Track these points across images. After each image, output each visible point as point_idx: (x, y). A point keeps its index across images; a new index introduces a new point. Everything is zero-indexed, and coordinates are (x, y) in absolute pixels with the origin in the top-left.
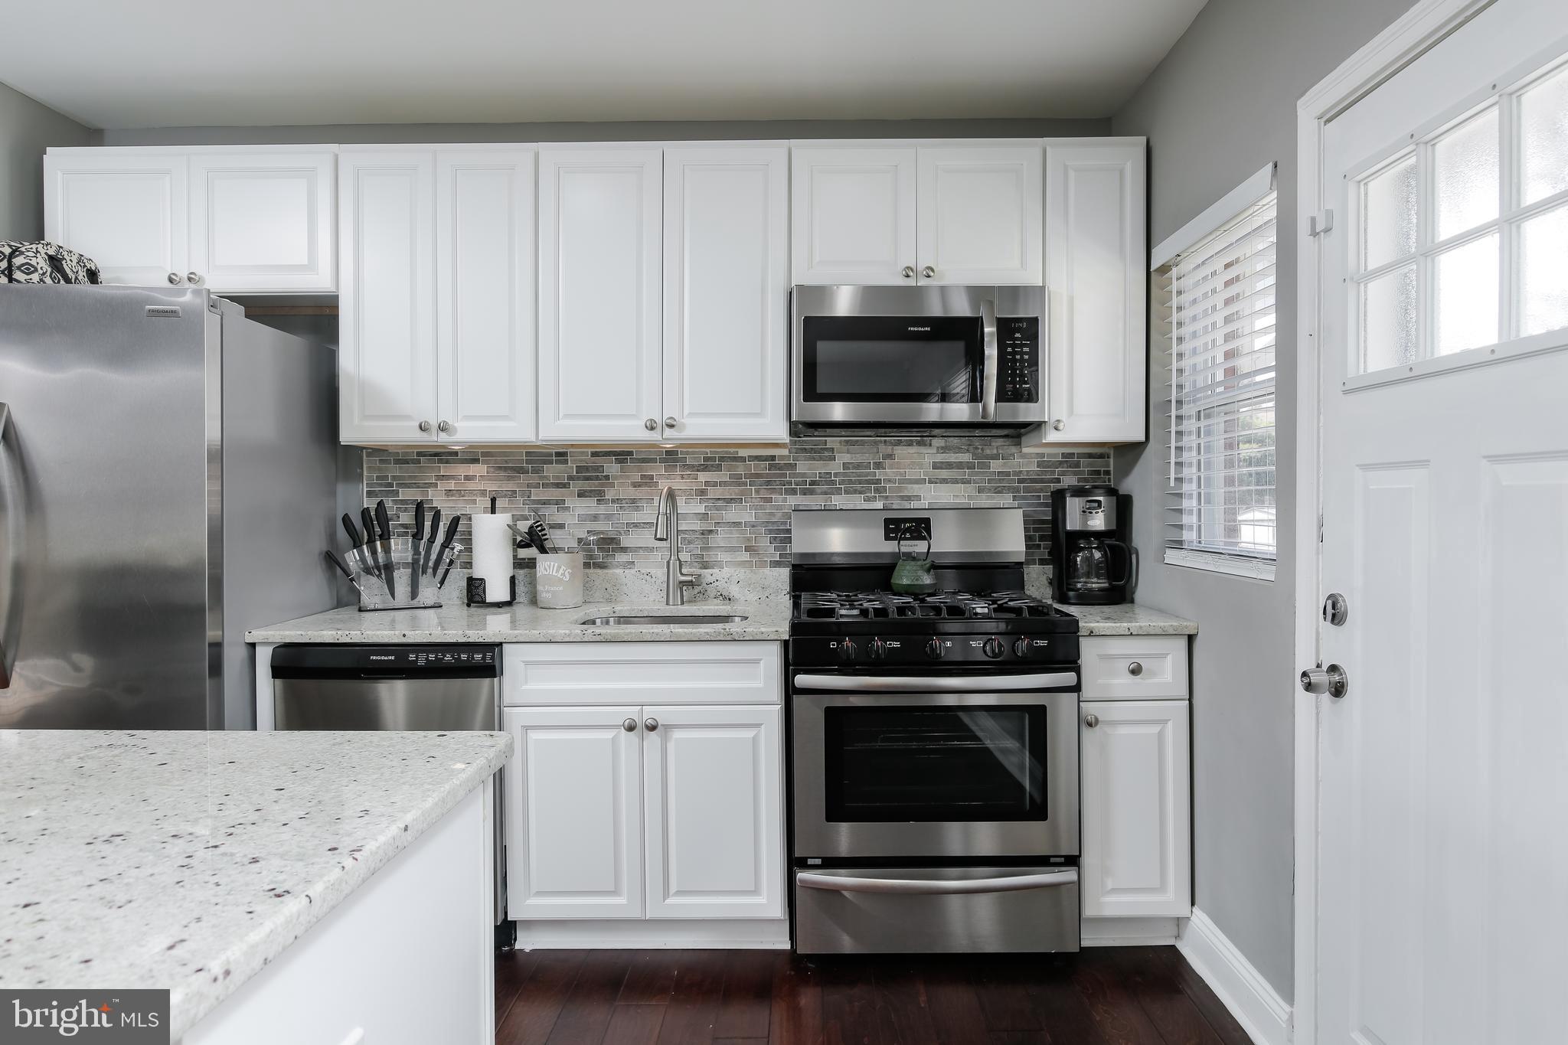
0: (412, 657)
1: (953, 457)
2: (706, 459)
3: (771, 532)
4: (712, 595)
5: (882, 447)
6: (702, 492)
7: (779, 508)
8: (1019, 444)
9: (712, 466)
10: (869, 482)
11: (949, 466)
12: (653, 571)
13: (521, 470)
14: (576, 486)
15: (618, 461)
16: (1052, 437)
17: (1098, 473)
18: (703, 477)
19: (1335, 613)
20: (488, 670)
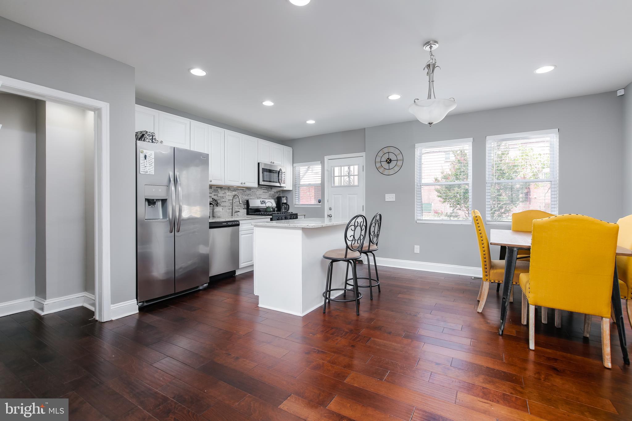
0: (229, 223)
1: (266, 190)
7: (245, 198)
15: (221, 189)
16: (285, 189)
17: (280, 194)
18: (233, 193)
19: (330, 209)
20: (238, 225)
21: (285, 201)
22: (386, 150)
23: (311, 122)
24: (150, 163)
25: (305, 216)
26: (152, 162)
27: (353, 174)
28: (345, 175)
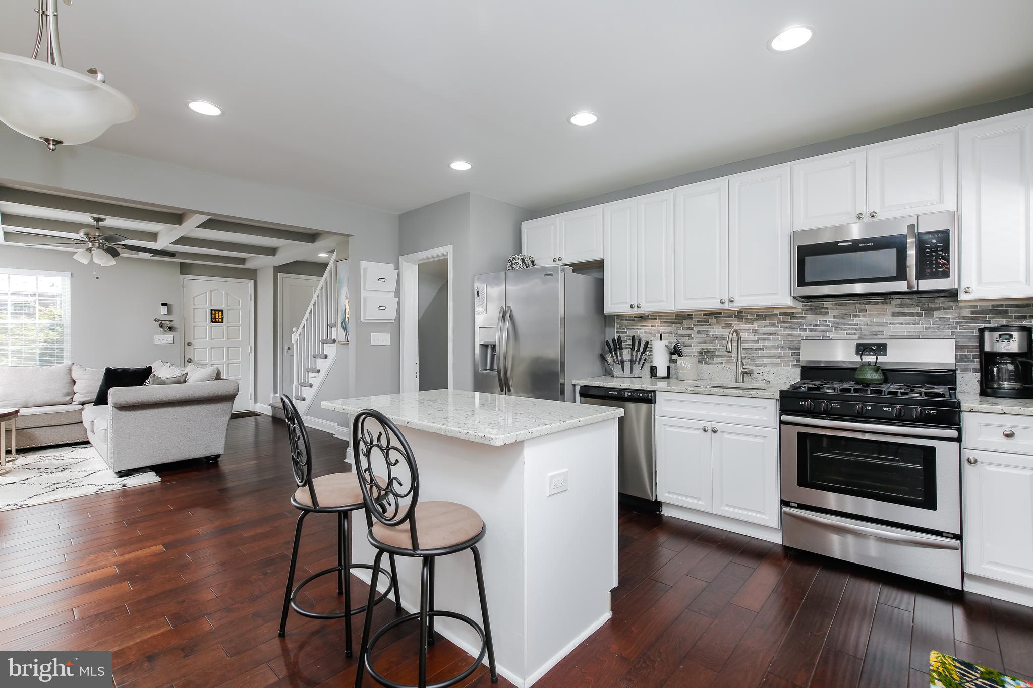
0: (623, 393)
2: (758, 315)
3: (791, 350)
4: (760, 379)
5: (857, 306)
6: (756, 331)
9: (761, 318)
10: (850, 325)
11: (904, 315)
13: (674, 322)
14: (696, 329)
16: (964, 297)
21: (1008, 348)
24: (482, 300)
26: (484, 298)
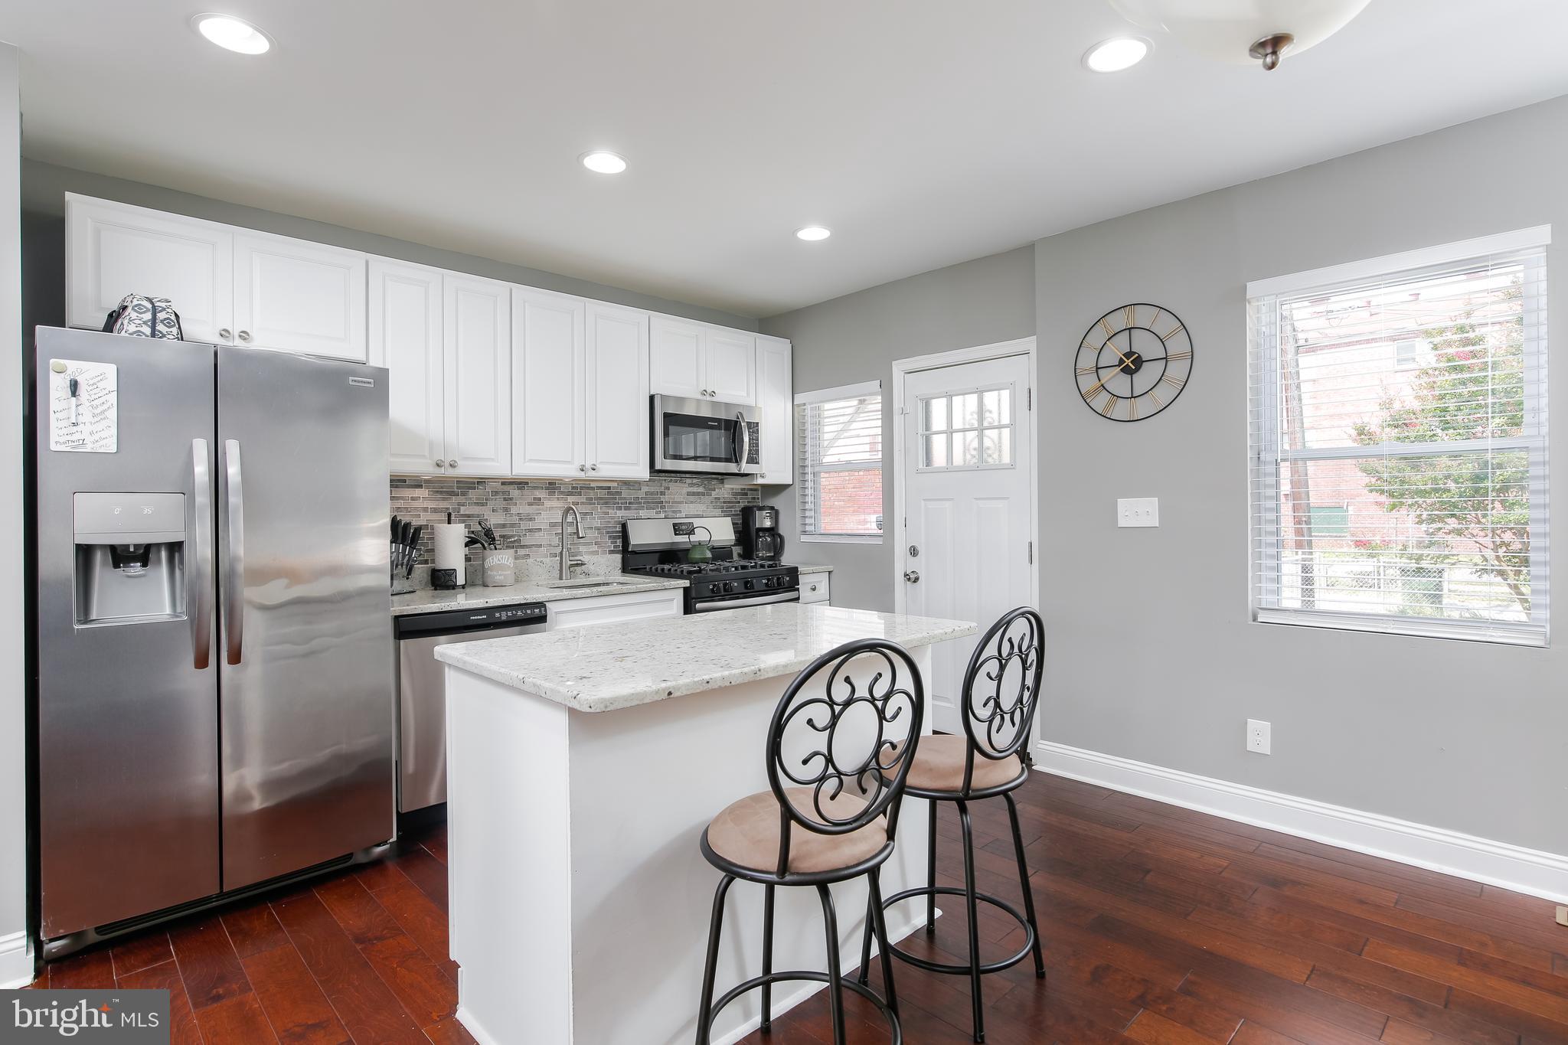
0: (498, 615)
1: (695, 489)
2: (573, 488)
3: (608, 532)
4: (579, 573)
7: (613, 518)
8: (723, 483)
9: (576, 492)
10: (656, 503)
11: (694, 494)
12: (544, 560)
15: (519, 489)
16: (760, 481)
17: (754, 498)
18: (571, 499)
19: (914, 552)
20: (542, 619)
21: (768, 524)
22: (1119, 321)
23: (814, 234)
24: (97, 411)
25: (832, 575)
26: (105, 407)
27: (996, 424)
28: (967, 427)
